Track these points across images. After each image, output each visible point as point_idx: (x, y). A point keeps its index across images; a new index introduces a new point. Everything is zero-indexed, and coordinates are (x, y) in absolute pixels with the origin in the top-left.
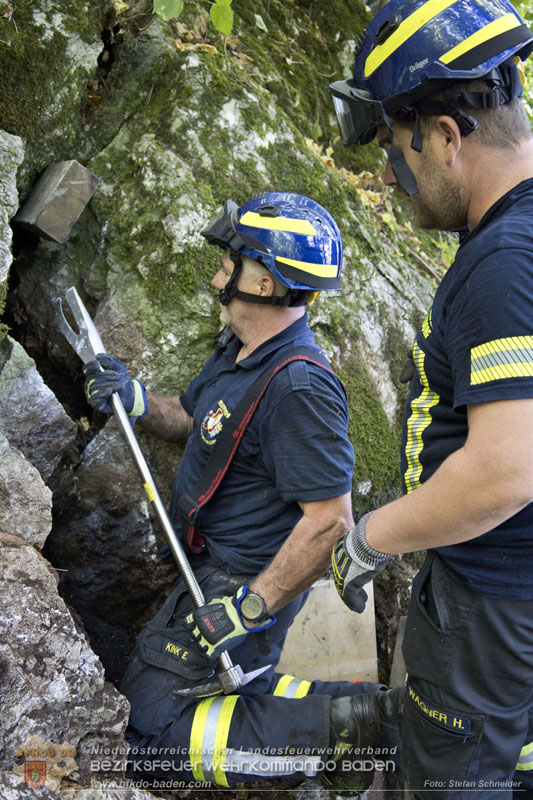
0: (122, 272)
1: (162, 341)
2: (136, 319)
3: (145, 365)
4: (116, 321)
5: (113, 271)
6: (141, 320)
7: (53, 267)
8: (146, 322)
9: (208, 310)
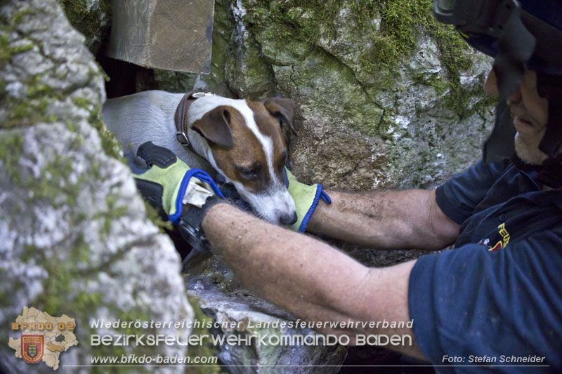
0: (295, 61)
1: (391, 130)
2: (344, 118)
3: (379, 168)
4: (318, 131)
5: (281, 65)
6: (351, 116)
7: (184, 84)
8: (359, 115)
9: (437, 62)
